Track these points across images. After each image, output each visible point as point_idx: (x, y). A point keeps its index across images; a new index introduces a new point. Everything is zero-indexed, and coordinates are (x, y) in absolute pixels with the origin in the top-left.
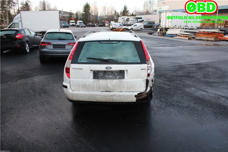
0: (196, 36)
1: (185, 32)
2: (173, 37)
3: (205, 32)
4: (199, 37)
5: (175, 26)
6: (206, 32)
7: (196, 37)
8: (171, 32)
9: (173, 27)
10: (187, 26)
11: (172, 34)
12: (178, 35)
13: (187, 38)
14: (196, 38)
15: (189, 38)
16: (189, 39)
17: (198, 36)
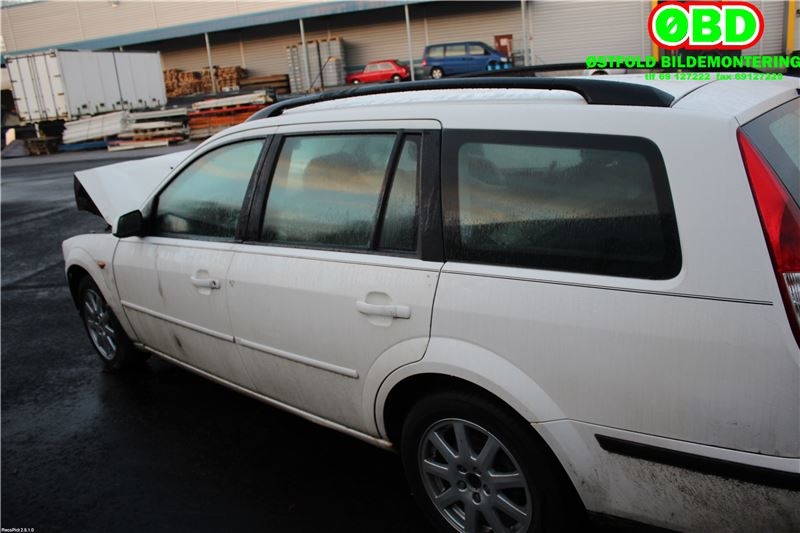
0: (192, 129)
1: (139, 121)
2: (106, 148)
3: (221, 108)
4: (206, 131)
5: (84, 107)
6: (225, 109)
7: (193, 132)
8: (85, 133)
9: (75, 112)
10: (126, 103)
11: (90, 137)
12: (120, 136)
13: (165, 142)
14: (194, 137)
15: (171, 139)
16: (171, 143)
17: (198, 126)
